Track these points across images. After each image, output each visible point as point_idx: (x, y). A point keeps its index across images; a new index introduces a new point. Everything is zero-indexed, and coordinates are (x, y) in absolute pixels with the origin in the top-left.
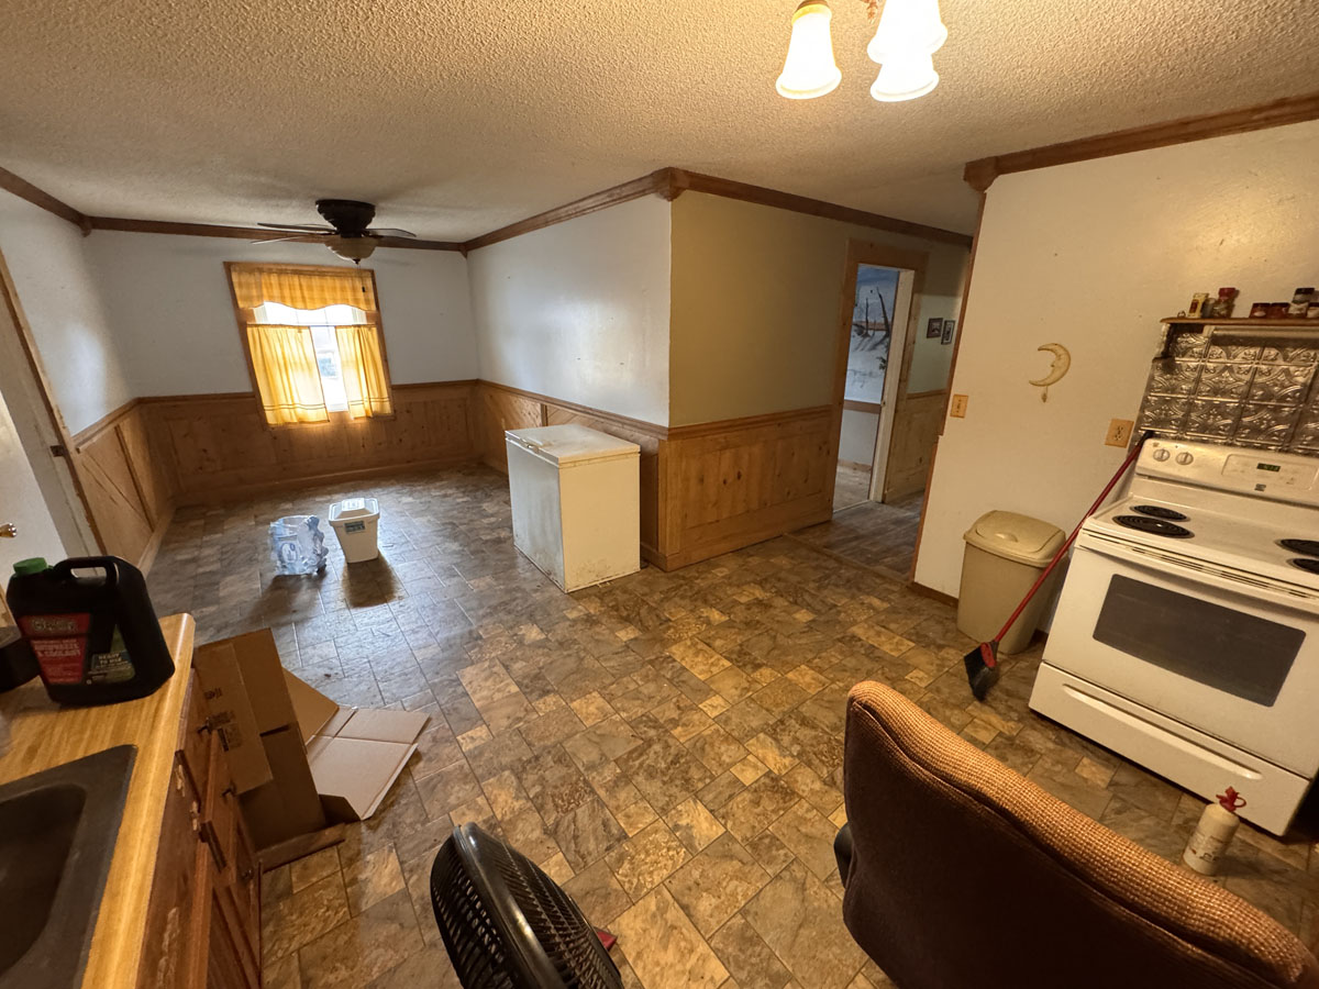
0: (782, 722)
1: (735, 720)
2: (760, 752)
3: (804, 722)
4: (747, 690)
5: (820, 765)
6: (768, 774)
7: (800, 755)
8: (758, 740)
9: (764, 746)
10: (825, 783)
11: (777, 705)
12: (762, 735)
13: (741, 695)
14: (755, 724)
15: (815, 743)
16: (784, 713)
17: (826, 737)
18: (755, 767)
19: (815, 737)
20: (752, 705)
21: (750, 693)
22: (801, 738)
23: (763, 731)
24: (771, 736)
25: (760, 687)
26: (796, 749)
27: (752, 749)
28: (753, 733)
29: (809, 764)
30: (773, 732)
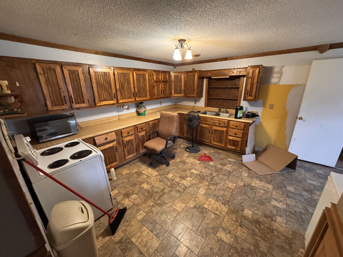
0: (184, 190)
1: (195, 188)
2: (188, 183)
3: (179, 191)
4: (195, 198)
5: (175, 183)
6: (185, 180)
7: (179, 184)
8: (189, 185)
9: (187, 184)
10: (174, 180)
11: (186, 194)
12: (188, 186)
13: (196, 195)
14: (190, 189)
15: (176, 187)
16: (184, 192)
17: (174, 188)
18: (188, 180)
19: (176, 188)
20: (193, 193)
21: (194, 197)
22: (179, 187)
23: (188, 187)
24: (186, 187)
25: (192, 199)
26: (180, 185)
27: (190, 183)
28: (190, 186)
29: (177, 182)
30: (186, 188)
